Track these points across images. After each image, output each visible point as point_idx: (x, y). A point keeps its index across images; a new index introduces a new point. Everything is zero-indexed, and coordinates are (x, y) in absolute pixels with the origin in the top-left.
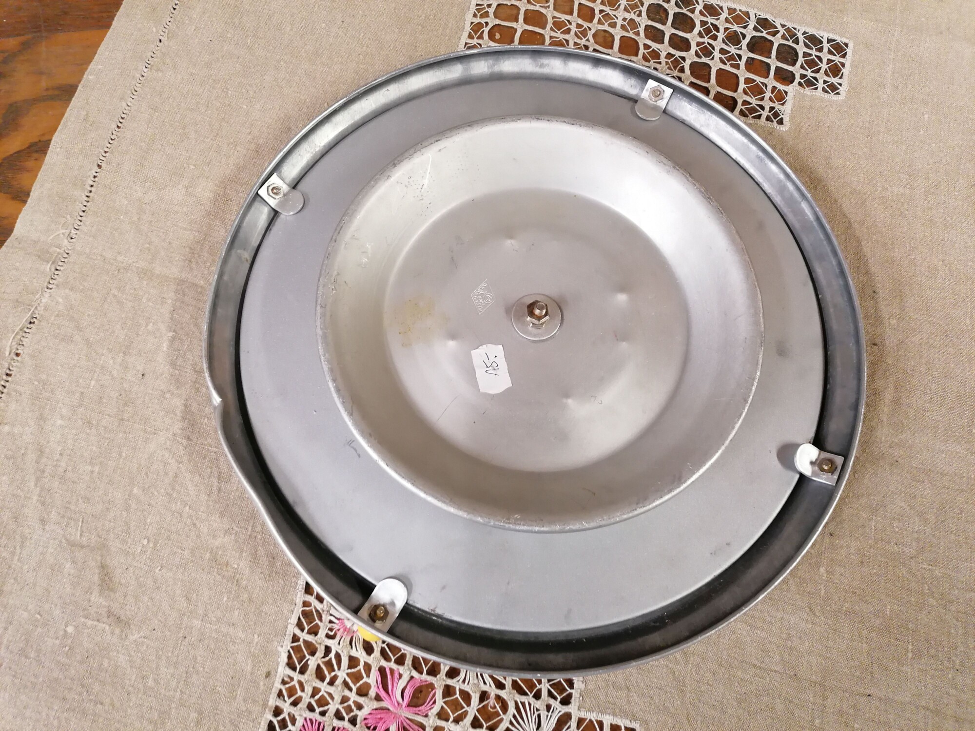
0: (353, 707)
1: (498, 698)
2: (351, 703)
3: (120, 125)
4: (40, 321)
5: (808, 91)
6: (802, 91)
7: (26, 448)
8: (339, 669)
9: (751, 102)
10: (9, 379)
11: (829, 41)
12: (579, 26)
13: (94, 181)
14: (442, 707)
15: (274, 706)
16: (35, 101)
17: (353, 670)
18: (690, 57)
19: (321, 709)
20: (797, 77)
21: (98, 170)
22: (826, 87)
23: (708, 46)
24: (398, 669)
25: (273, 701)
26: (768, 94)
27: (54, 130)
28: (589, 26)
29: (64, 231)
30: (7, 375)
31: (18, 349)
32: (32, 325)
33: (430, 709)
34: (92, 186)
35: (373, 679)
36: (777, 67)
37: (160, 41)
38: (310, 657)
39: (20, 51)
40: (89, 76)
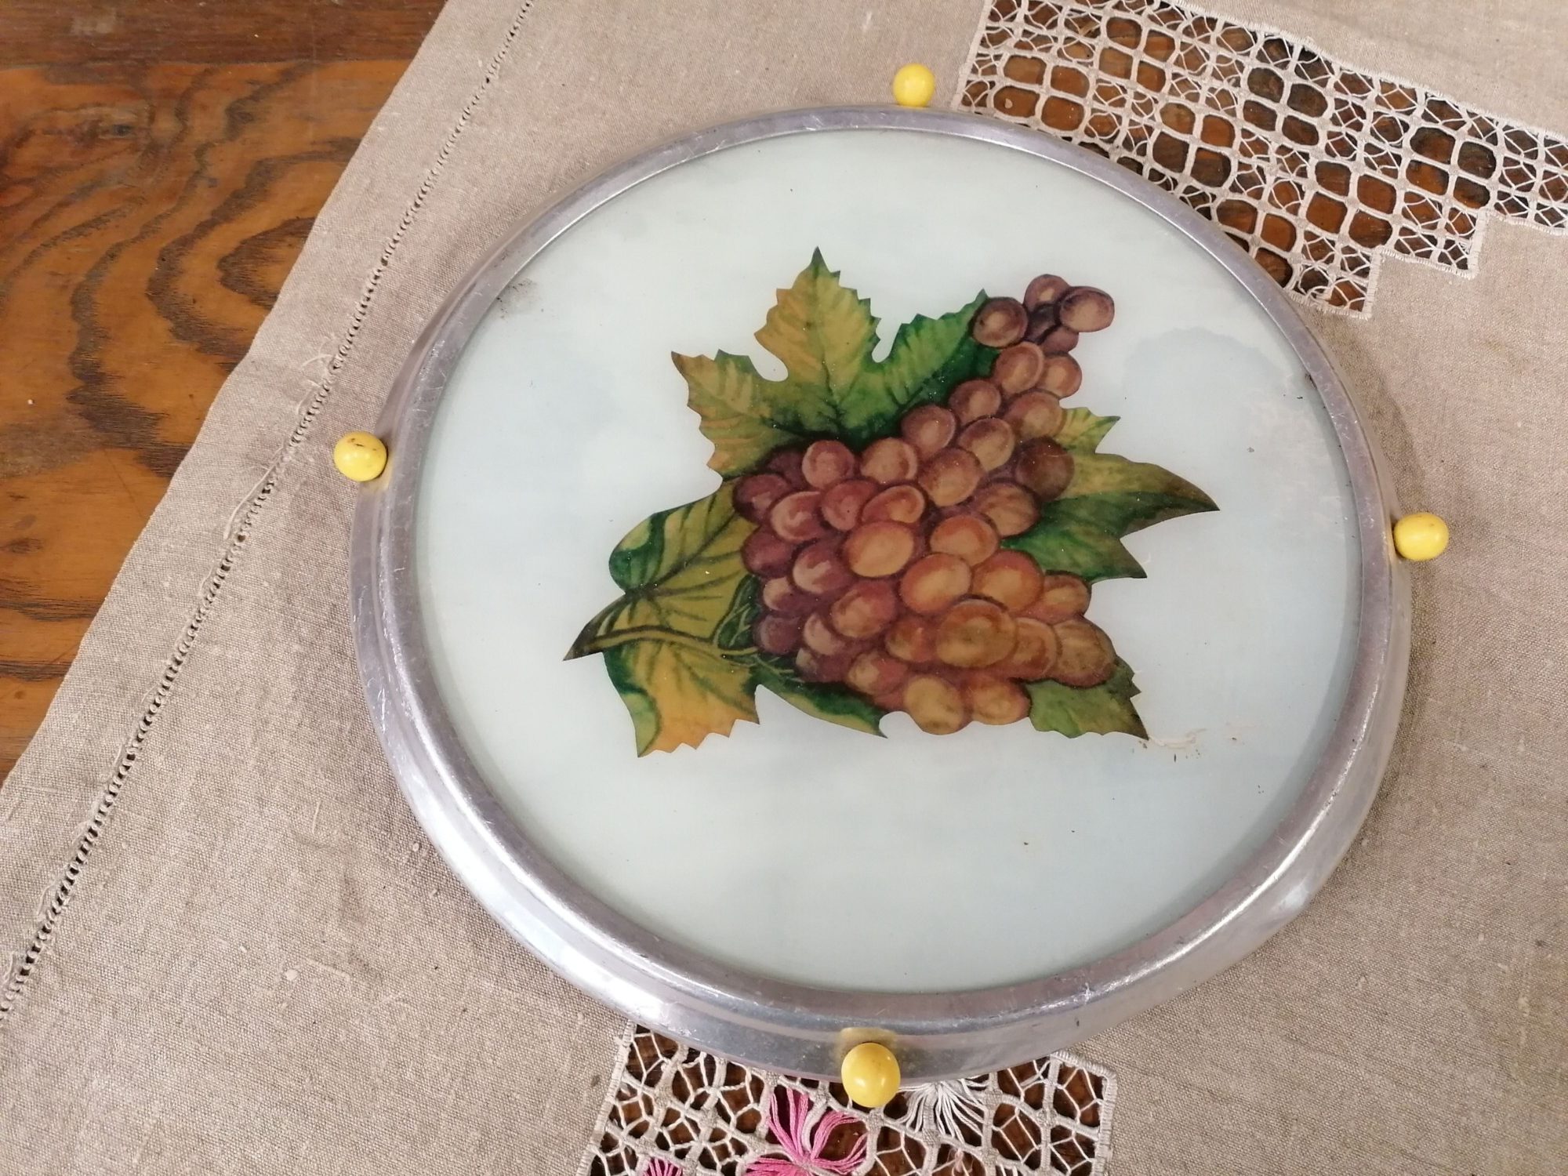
0: (730, 1149)
1: (968, 1158)
2: (727, 1141)
3: (419, 202)
4: (279, 490)
5: (1511, 219)
6: (1501, 219)
7: (243, 684)
8: (710, 1084)
9: (1415, 230)
10: (226, 574)
11: (1548, 143)
12: (1138, 96)
13: (375, 284)
14: (876, 1165)
15: (603, 1133)
16: (295, 159)
17: (733, 1088)
18: (1317, 154)
19: (679, 1147)
20: (1494, 195)
21: (383, 268)
22: (1541, 215)
23: (1347, 139)
24: (807, 1093)
25: (602, 1125)
26: (1443, 220)
27: (322, 203)
28: (1156, 97)
29: (324, 356)
30: (223, 568)
31: (241, 530)
32: (266, 495)
33: (856, 1165)
34: (371, 291)
35: (765, 1105)
36: (1459, 178)
37: (488, 81)
38: (665, 1059)
39: (277, 84)
40: (378, 127)
